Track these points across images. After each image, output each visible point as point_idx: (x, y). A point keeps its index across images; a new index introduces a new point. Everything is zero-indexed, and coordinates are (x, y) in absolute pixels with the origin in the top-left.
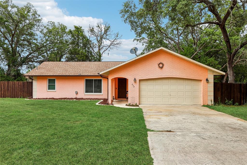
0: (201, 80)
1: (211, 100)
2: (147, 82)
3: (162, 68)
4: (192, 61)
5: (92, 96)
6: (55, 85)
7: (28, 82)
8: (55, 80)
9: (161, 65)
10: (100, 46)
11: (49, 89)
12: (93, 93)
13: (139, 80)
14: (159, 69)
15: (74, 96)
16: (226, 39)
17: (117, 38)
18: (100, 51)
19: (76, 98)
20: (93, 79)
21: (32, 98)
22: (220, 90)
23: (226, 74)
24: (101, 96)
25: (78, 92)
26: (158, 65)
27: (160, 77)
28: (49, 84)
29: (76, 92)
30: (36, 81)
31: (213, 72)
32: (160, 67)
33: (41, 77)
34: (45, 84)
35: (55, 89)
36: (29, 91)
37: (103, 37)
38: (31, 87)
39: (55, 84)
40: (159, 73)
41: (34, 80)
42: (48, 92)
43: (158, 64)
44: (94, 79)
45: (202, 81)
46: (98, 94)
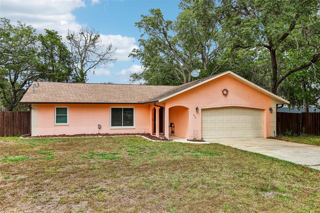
0: (263, 110)
1: (274, 132)
2: (209, 112)
3: (226, 95)
4: (259, 88)
5: (121, 130)
6: (67, 116)
7: (21, 112)
8: (67, 108)
9: (225, 92)
10: (83, 61)
11: (56, 123)
12: (121, 127)
13: (202, 109)
14: (223, 96)
15: (96, 131)
16: (274, 65)
17: (109, 52)
18: (83, 68)
19: (99, 134)
20: (122, 108)
21: (30, 135)
22: (280, 120)
23: (290, 103)
24: (133, 130)
25: (101, 125)
26: (222, 92)
27: (223, 106)
28: (57, 114)
29: (99, 125)
30: (37, 111)
31: (276, 100)
32: (224, 94)
33: (44, 105)
34: (52, 114)
35: (67, 122)
36: (22, 125)
37: (88, 49)
38: (26, 119)
39: (67, 114)
40: (223, 102)
41: (34, 109)
42: (56, 127)
43: (222, 90)
44: (124, 108)
45: (266, 111)
46: (129, 128)
